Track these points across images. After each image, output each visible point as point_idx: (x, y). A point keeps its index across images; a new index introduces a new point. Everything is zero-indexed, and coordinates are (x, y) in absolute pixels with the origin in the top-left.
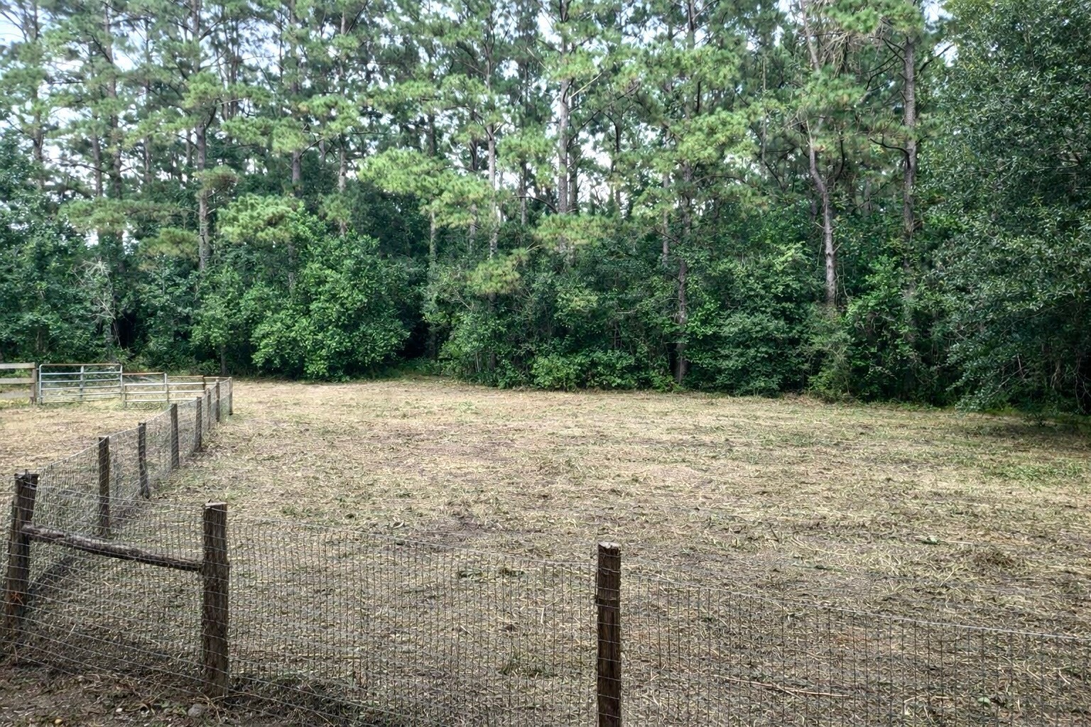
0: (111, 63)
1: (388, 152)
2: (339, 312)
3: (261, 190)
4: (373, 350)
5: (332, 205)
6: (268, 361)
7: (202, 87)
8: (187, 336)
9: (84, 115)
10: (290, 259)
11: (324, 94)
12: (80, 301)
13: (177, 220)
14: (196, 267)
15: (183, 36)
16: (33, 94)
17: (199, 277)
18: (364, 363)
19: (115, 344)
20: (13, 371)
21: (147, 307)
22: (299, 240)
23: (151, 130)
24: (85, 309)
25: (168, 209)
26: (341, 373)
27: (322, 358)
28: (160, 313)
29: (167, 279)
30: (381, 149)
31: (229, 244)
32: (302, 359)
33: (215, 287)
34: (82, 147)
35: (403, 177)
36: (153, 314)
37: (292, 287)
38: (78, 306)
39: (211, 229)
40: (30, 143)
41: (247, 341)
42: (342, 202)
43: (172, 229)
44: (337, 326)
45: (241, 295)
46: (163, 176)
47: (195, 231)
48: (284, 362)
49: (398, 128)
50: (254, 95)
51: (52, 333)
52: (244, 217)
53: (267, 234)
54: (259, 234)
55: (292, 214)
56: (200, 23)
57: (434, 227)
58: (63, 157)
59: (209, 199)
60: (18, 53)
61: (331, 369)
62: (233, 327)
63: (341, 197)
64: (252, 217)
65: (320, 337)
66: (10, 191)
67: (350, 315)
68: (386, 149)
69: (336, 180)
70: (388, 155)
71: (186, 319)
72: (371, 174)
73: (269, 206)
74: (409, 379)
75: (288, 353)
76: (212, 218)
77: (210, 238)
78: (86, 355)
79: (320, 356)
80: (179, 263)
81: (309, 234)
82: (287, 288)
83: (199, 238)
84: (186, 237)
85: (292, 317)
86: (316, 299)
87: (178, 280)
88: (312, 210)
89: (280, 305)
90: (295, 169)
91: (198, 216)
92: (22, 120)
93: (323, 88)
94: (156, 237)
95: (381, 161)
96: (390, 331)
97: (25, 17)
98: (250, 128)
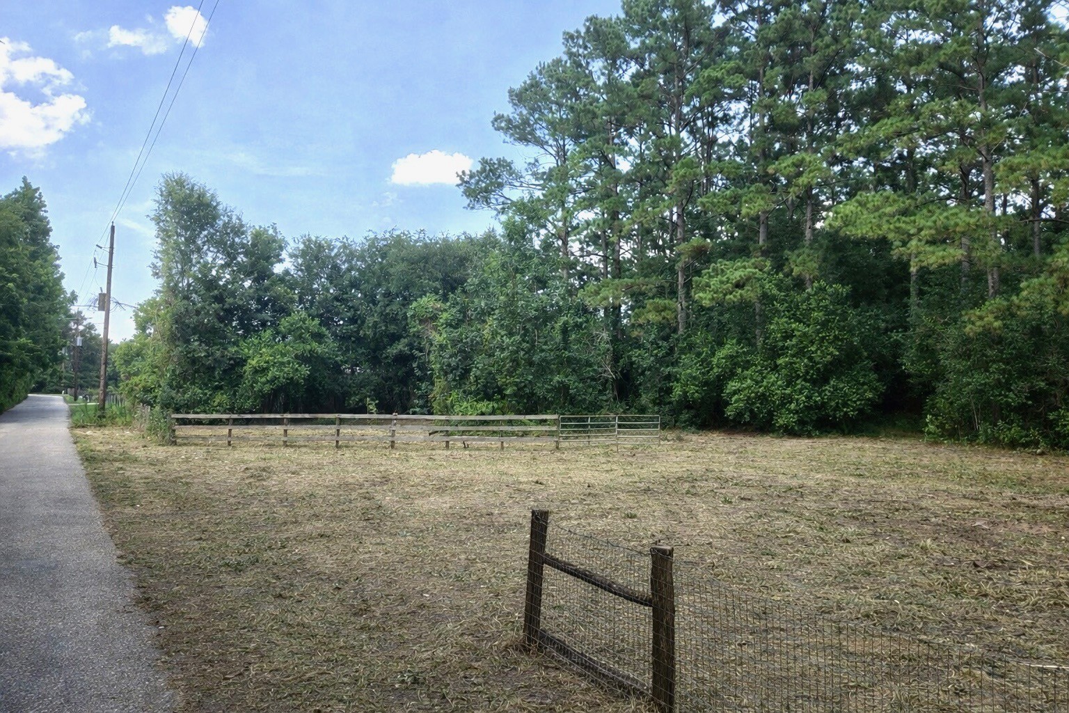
0: (615, 168)
1: (858, 197)
2: (806, 366)
3: (729, 256)
4: (845, 404)
5: (798, 261)
6: (740, 414)
7: (682, 172)
8: (669, 391)
9: (596, 214)
10: (757, 317)
11: (793, 153)
12: (590, 366)
13: (661, 292)
14: (675, 330)
15: (668, 132)
16: (562, 203)
17: (677, 340)
18: (835, 417)
19: (615, 399)
20: (545, 421)
21: (638, 367)
22: (766, 298)
23: (641, 216)
24: (594, 370)
25: (655, 281)
26: (810, 428)
27: (790, 411)
28: (648, 373)
29: (652, 343)
30: (850, 195)
31: (702, 308)
32: (770, 413)
33: (691, 347)
34: (594, 239)
35: (874, 220)
36: (643, 373)
37: (759, 343)
38: (588, 369)
39: (688, 296)
40: (560, 242)
41: (719, 395)
42: (809, 256)
43: (657, 300)
44: (805, 380)
45: (713, 354)
46: (651, 254)
47: (674, 300)
48: (753, 415)
49: (872, 169)
50: (726, 170)
51: (571, 391)
52: (714, 282)
53: (735, 296)
54: (728, 297)
55: (759, 274)
56: (680, 117)
57: (913, 270)
58: (582, 249)
59: (686, 269)
60: (553, 176)
61: (801, 422)
62: (706, 383)
63: (807, 251)
64: (722, 282)
65: (788, 392)
66: (546, 282)
67: (818, 369)
68: (855, 195)
69: (803, 234)
70: (858, 201)
71: (669, 377)
72: (837, 224)
73: (737, 270)
74: (886, 436)
75: (758, 408)
76: (688, 285)
77: (687, 304)
78: (594, 407)
79: (788, 409)
80: (661, 327)
81: (775, 291)
82: (754, 345)
83: (679, 304)
84: (667, 305)
85: (760, 372)
86: (783, 354)
87: (660, 343)
88: (778, 267)
89: (748, 362)
90: (761, 230)
91: (677, 286)
92: (555, 226)
93: (792, 148)
94: (644, 308)
95: (849, 208)
96: (864, 384)
97: (558, 148)
98: (721, 200)
